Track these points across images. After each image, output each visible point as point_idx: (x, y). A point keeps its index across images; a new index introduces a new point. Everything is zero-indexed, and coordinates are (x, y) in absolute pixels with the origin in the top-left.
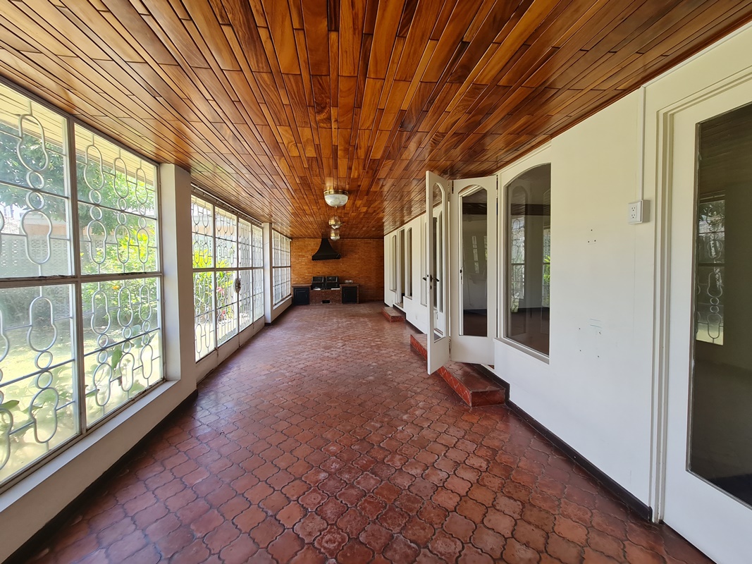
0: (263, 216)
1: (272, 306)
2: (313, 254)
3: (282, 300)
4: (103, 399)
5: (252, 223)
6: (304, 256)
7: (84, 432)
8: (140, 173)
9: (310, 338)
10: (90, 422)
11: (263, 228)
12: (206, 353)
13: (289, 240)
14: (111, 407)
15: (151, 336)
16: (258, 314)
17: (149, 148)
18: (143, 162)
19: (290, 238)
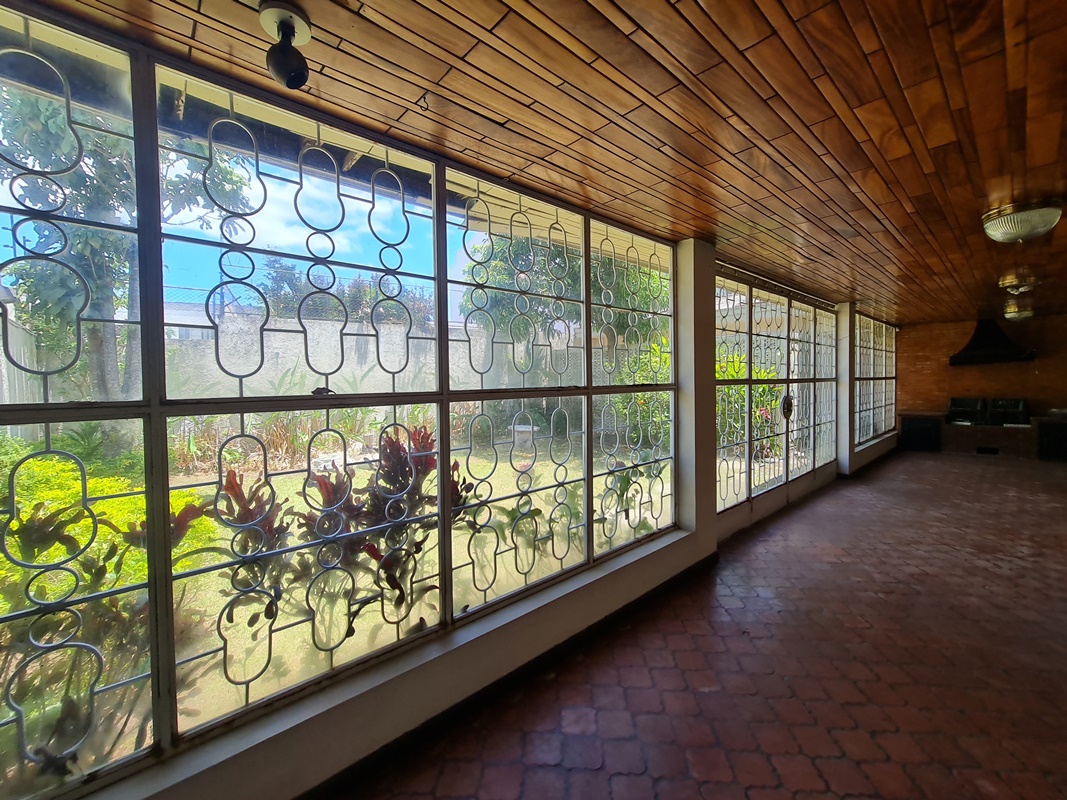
0: (838, 292)
1: (852, 445)
2: (952, 354)
3: (873, 438)
4: (611, 530)
5: (816, 307)
6: (927, 359)
7: (591, 561)
8: (654, 260)
9: (938, 519)
10: (598, 551)
11: (836, 313)
12: (734, 502)
13: (894, 331)
14: (619, 542)
15: (662, 465)
16: (825, 456)
17: (663, 225)
18: (659, 245)
19: (895, 326)
